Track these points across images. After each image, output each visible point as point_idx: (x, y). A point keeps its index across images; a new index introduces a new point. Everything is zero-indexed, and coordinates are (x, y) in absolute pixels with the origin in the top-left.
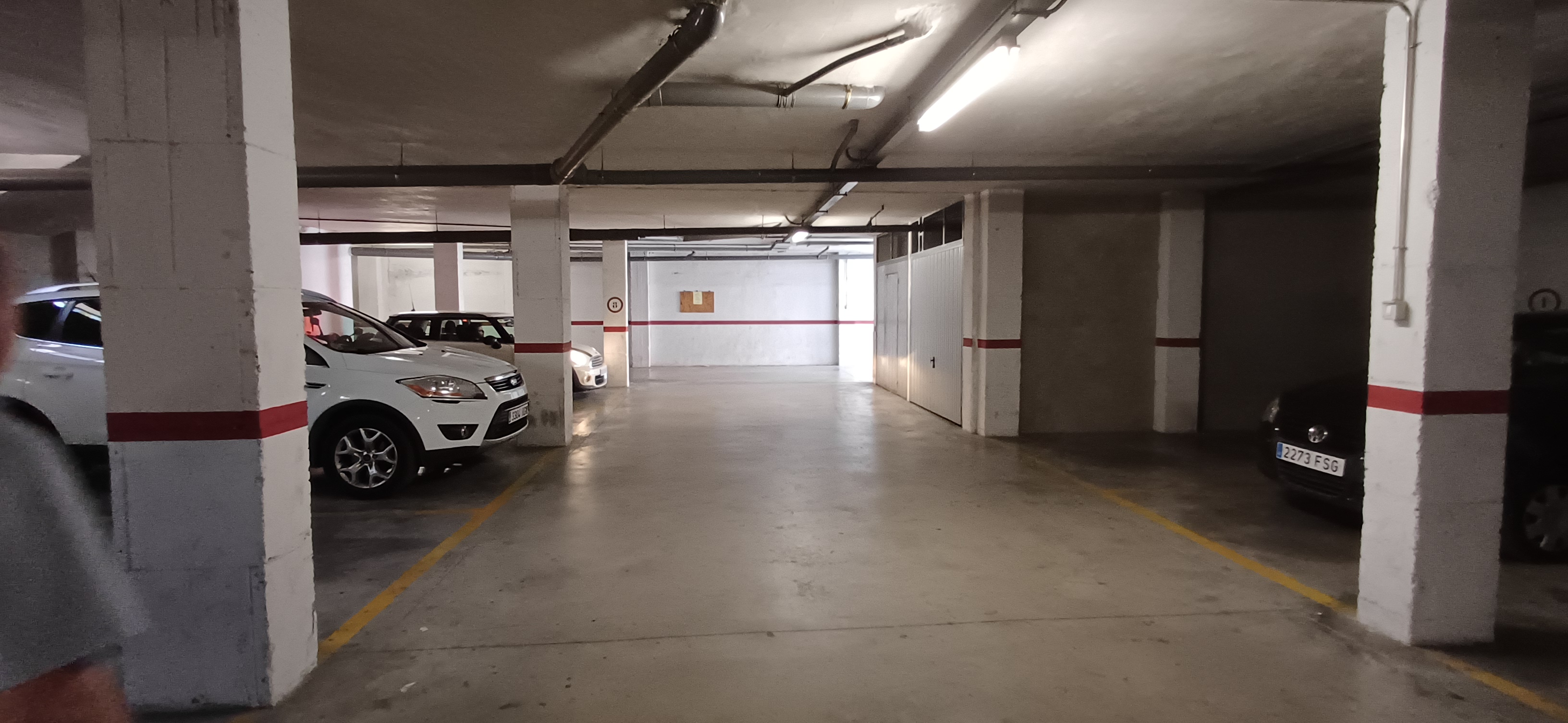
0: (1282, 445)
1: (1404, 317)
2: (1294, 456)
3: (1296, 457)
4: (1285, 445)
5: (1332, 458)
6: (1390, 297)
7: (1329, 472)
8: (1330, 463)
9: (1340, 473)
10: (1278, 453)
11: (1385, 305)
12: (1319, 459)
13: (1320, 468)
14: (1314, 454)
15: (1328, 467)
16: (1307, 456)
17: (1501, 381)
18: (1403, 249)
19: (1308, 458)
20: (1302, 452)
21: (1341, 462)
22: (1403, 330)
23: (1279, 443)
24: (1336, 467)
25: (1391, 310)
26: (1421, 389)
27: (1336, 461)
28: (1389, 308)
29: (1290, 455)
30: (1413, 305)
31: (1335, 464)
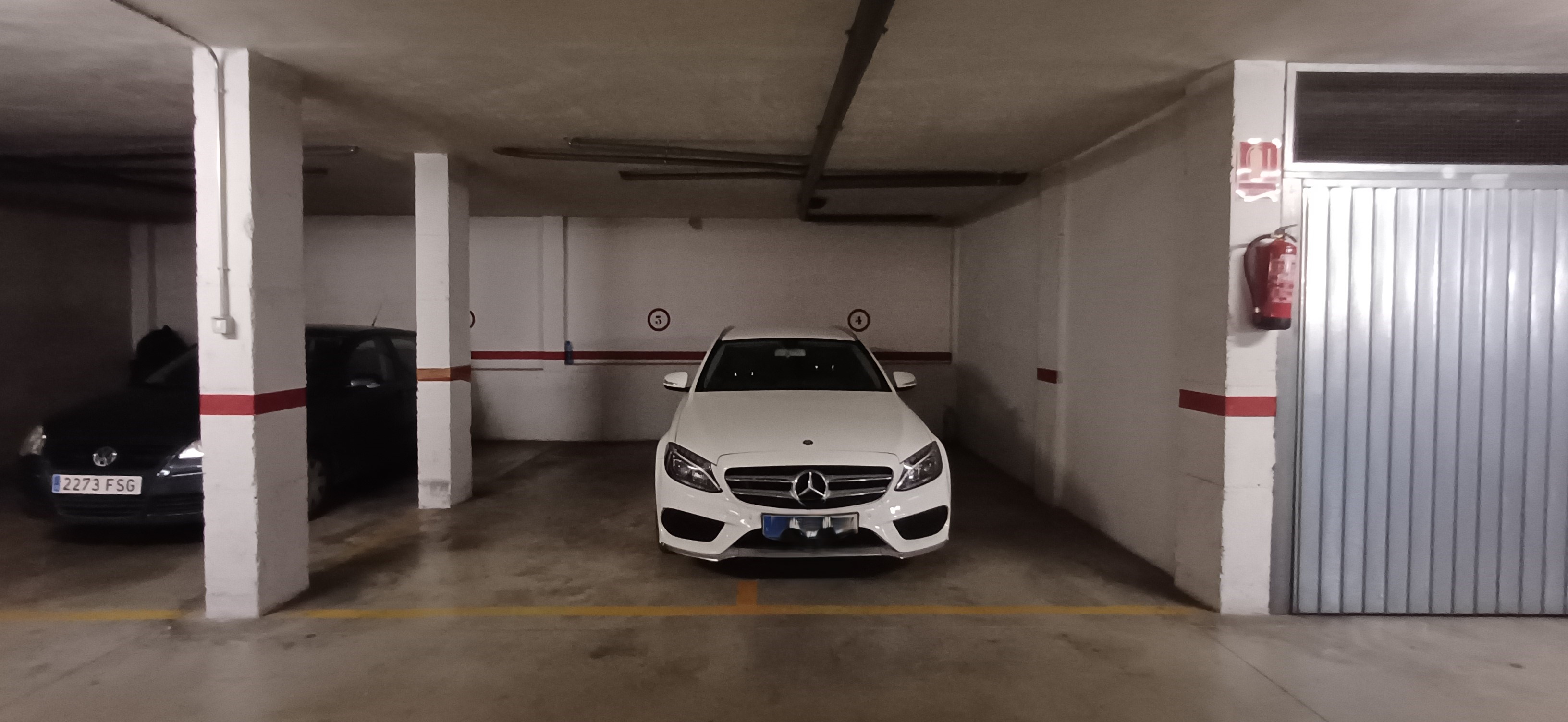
0: (59, 477)
1: (231, 332)
2: (78, 485)
3: (80, 487)
4: (62, 477)
5: (126, 478)
6: (218, 313)
7: (126, 492)
8: (124, 484)
9: (137, 491)
10: (54, 487)
11: (215, 320)
12: (110, 482)
13: (113, 491)
14: (103, 479)
15: (123, 487)
16: (96, 482)
17: (300, 381)
18: (226, 271)
19: (97, 485)
20: (89, 479)
21: (138, 480)
22: (231, 342)
23: (55, 476)
24: (133, 486)
25: (221, 325)
26: (252, 393)
27: (131, 480)
28: (219, 322)
29: (71, 486)
30: (237, 319)
31: (131, 483)
